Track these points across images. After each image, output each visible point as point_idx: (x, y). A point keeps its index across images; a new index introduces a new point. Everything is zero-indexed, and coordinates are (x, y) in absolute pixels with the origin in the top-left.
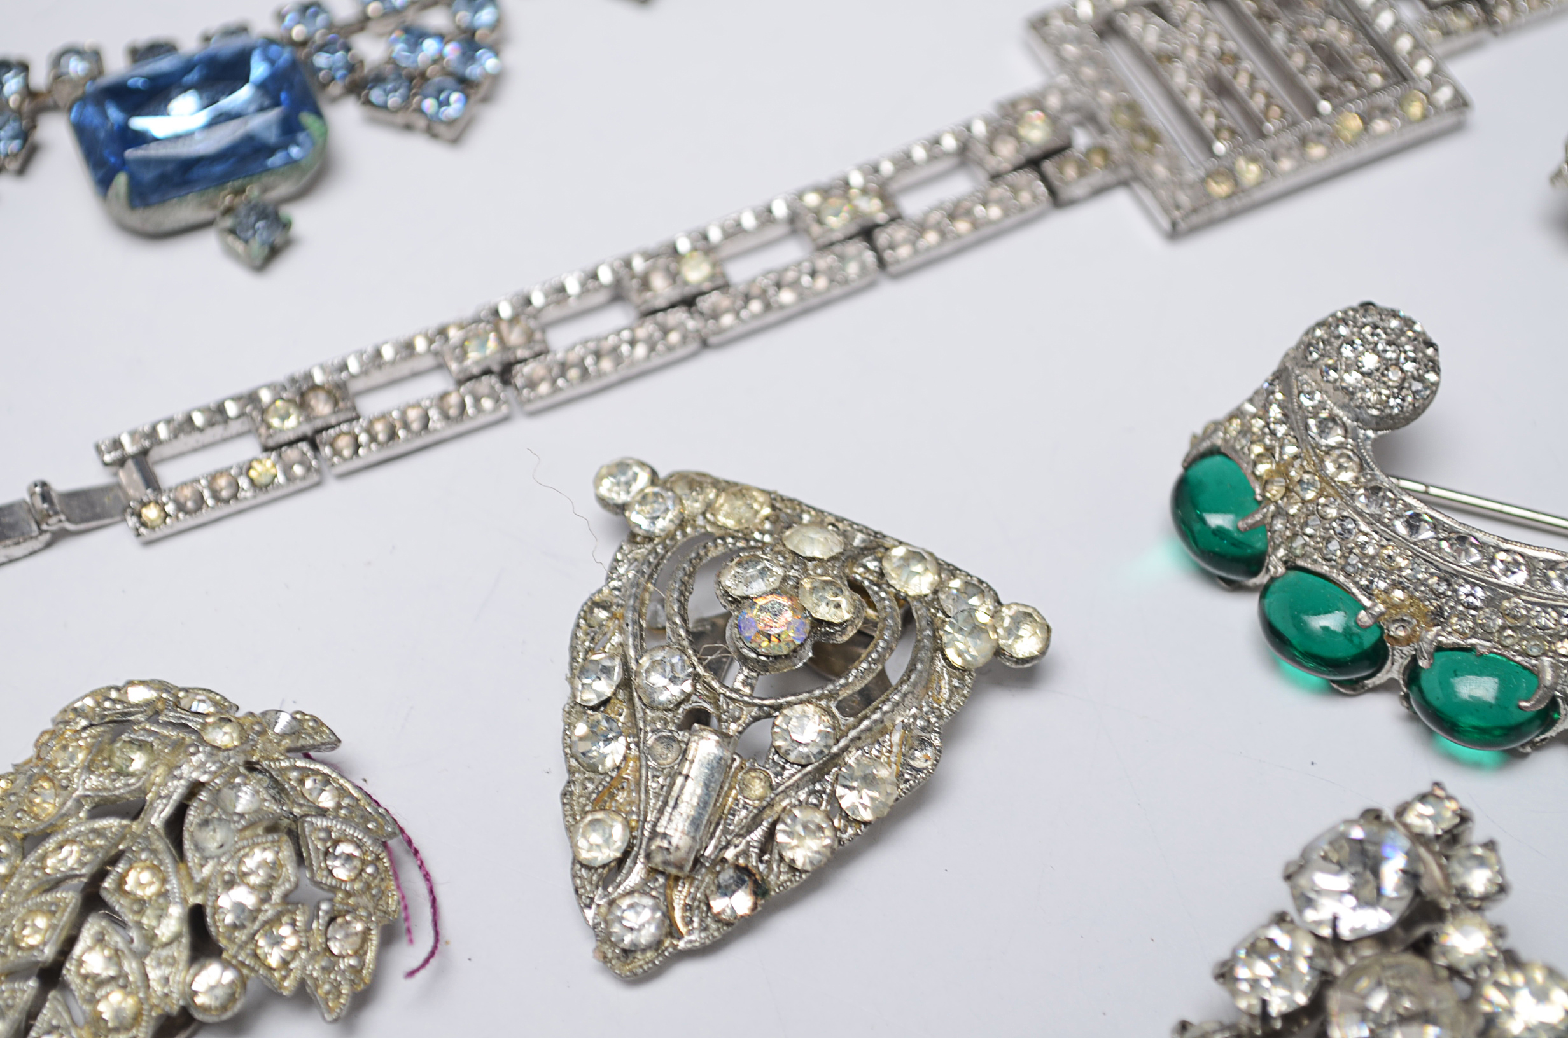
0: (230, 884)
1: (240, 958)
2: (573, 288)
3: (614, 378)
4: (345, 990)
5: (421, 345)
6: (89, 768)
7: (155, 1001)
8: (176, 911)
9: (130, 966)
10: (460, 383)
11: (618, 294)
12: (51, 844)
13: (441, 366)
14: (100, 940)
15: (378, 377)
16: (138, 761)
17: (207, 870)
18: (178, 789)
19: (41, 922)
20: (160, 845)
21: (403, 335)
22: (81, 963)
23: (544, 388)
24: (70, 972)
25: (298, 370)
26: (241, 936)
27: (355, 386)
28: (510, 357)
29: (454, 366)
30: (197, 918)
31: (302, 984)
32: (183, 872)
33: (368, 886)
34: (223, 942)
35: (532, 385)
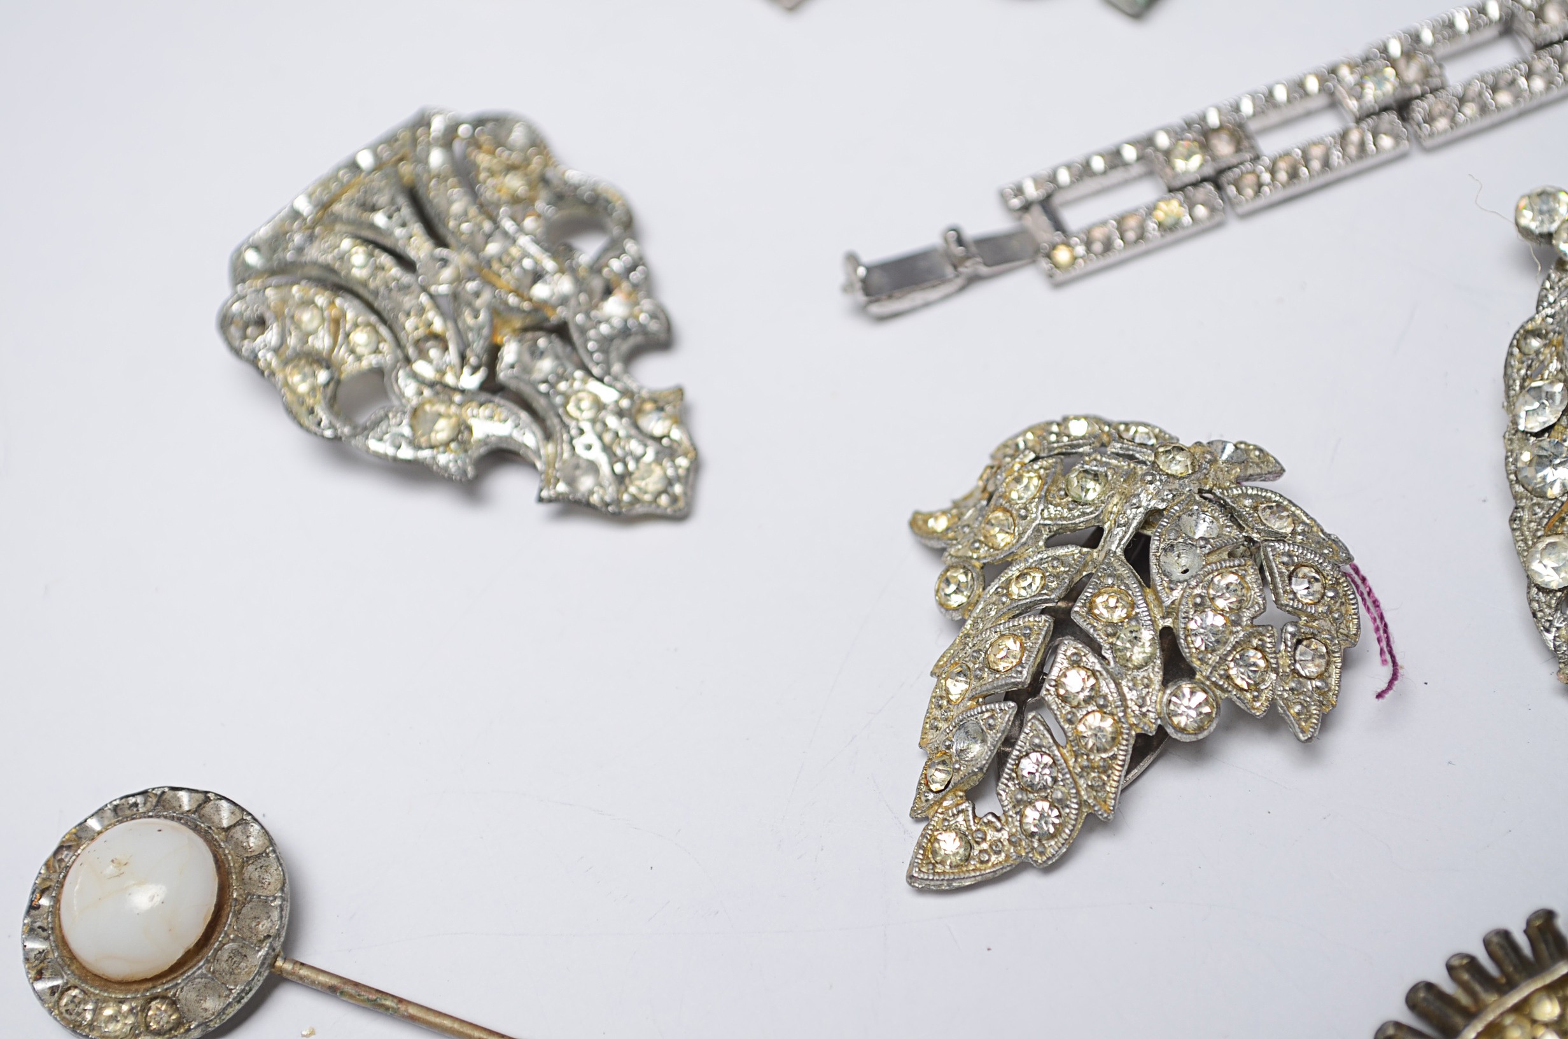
0: (1200, 608)
1: (1214, 679)
2: (1462, 24)
3: (1513, 111)
4: (1314, 710)
5: (1312, 85)
6: (1045, 498)
7: (1133, 720)
8: (1147, 635)
9: (1107, 688)
10: (1359, 120)
11: (1508, 27)
12: (1014, 571)
13: (1334, 104)
14: (1076, 663)
15: (1274, 117)
16: (1094, 490)
17: (1177, 594)
18: (1135, 516)
19: (1013, 645)
20: (1125, 570)
21: (1294, 74)
22: (1058, 684)
23: (1442, 124)
24: (1048, 692)
25: (1192, 112)
26: (1213, 659)
27: (1253, 126)
28: (1407, 93)
29: (1353, 104)
30: (1168, 640)
31: (1273, 704)
32: (1151, 597)
33: (1330, 611)
34: (1196, 664)
35: (1430, 119)
